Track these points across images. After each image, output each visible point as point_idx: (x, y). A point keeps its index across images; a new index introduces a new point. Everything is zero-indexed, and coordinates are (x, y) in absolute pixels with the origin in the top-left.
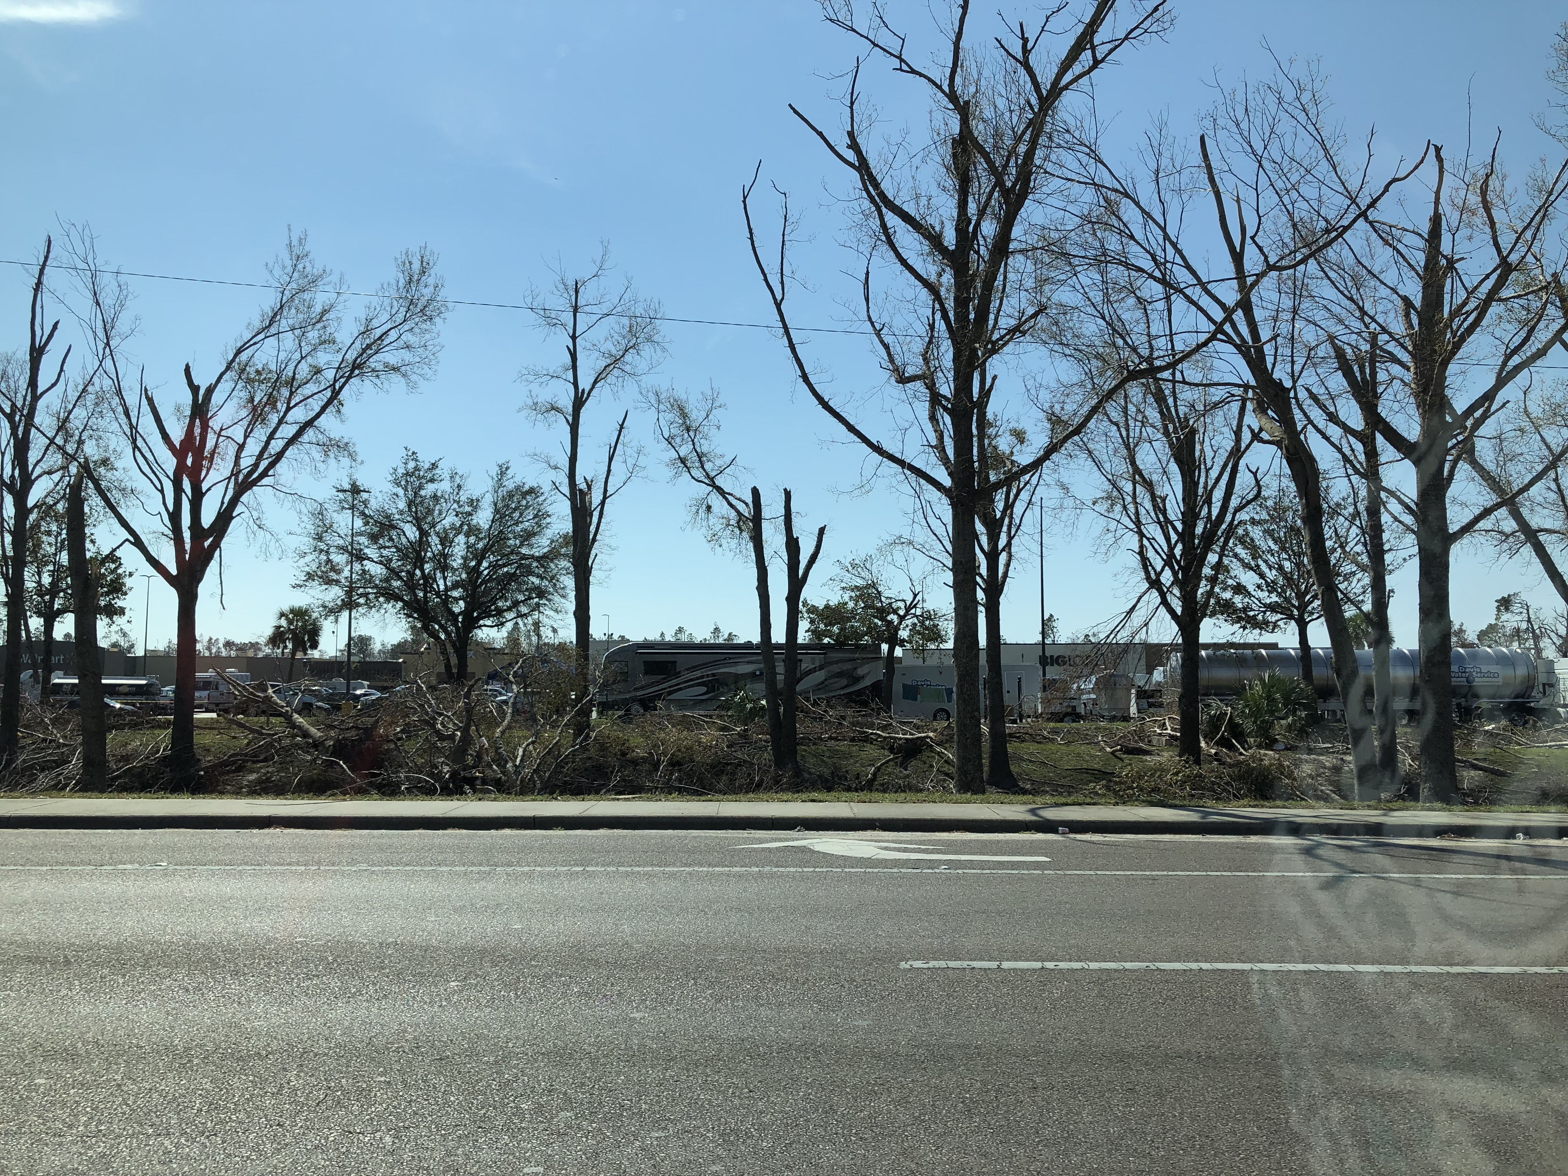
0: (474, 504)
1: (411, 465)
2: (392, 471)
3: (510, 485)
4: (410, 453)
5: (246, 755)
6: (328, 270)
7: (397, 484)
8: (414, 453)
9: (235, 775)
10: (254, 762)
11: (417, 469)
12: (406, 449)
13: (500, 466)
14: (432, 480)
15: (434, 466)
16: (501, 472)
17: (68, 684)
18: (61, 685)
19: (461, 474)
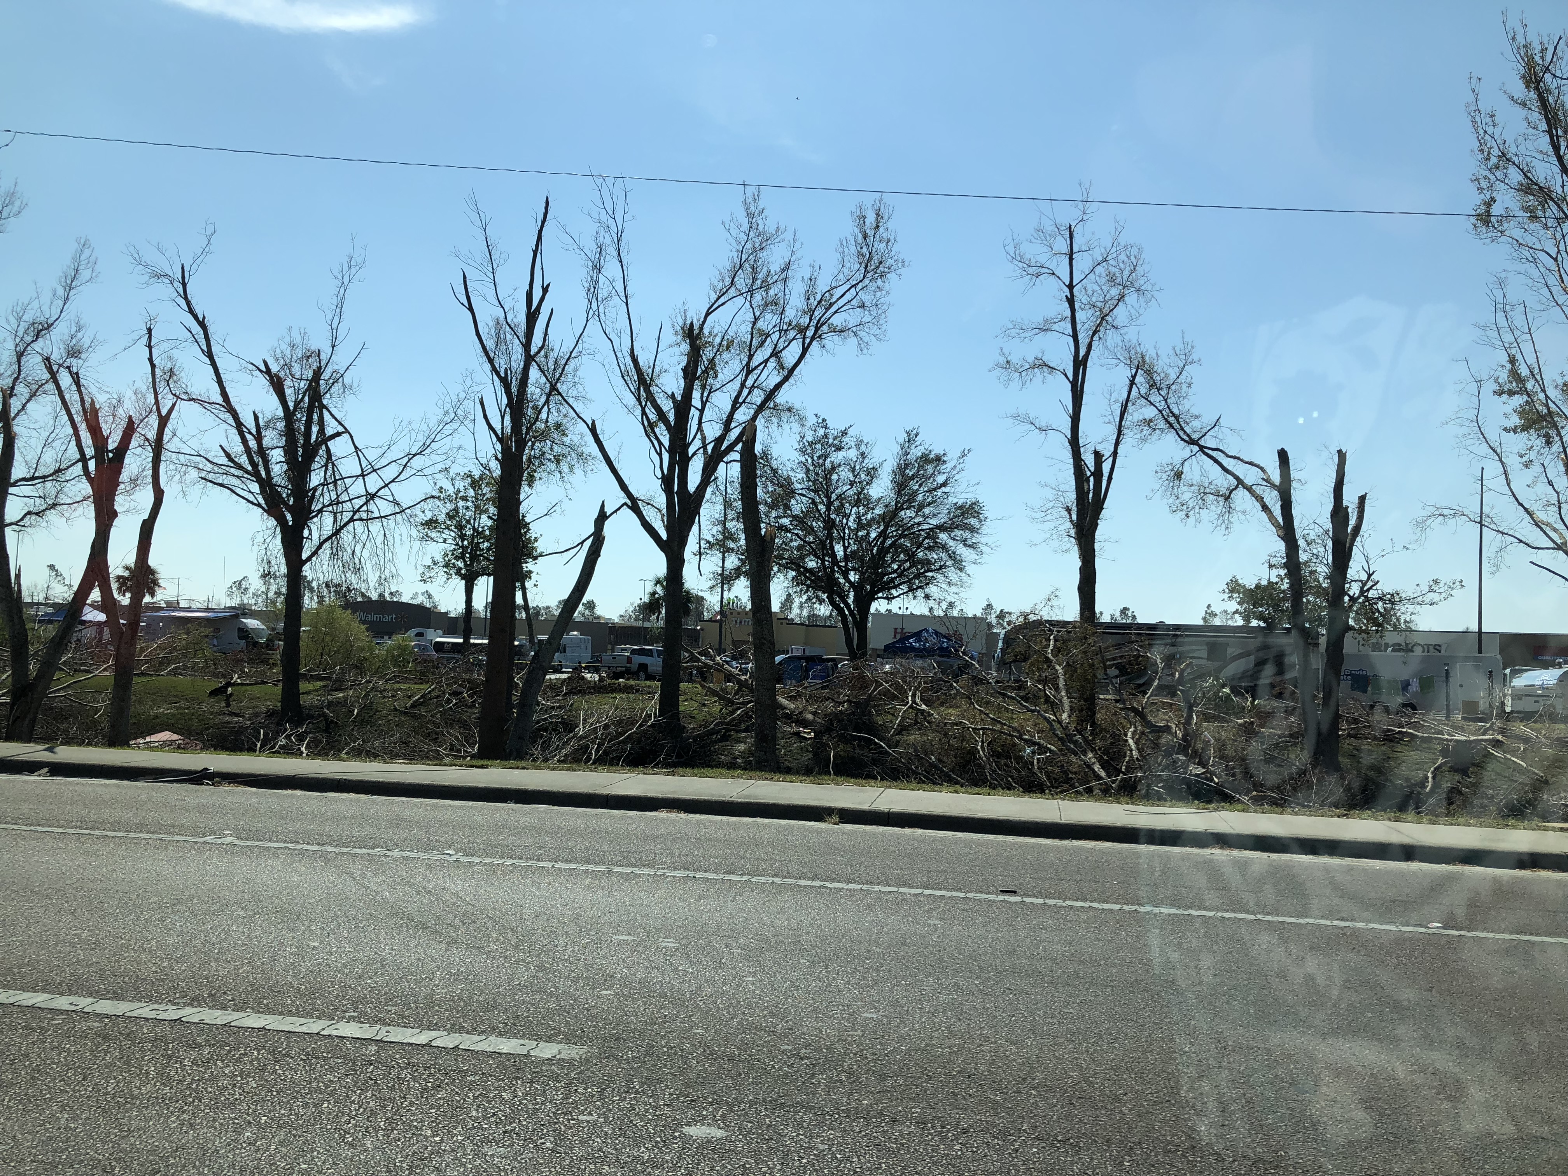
0: (872, 473)
1: (821, 432)
2: (799, 438)
3: (916, 452)
4: (820, 421)
5: (728, 724)
6: (782, 227)
7: (803, 452)
8: (824, 420)
9: (723, 744)
10: (738, 731)
11: (826, 436)
12: (816, 416)
13: (908, 434)
14: (839, 449)
15: (844, 433)
16: (909, 439)
17: (448, 643)
18: (443, 643)
19: (866, 441)
